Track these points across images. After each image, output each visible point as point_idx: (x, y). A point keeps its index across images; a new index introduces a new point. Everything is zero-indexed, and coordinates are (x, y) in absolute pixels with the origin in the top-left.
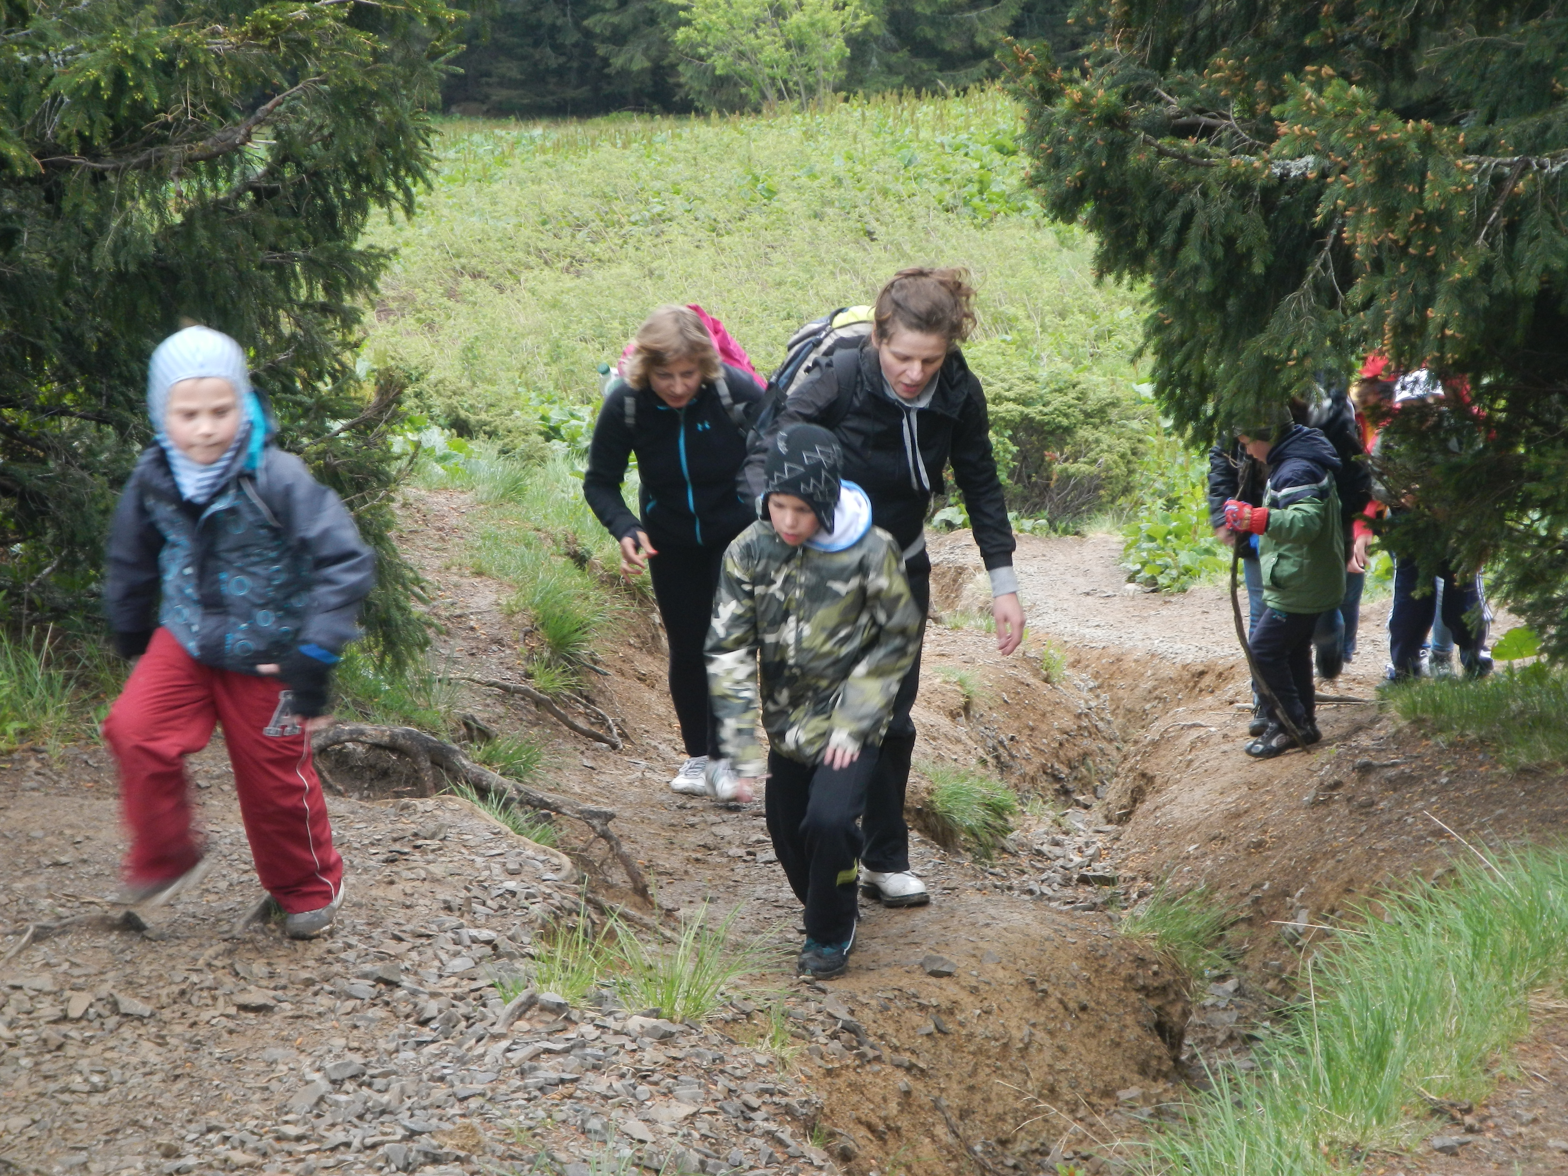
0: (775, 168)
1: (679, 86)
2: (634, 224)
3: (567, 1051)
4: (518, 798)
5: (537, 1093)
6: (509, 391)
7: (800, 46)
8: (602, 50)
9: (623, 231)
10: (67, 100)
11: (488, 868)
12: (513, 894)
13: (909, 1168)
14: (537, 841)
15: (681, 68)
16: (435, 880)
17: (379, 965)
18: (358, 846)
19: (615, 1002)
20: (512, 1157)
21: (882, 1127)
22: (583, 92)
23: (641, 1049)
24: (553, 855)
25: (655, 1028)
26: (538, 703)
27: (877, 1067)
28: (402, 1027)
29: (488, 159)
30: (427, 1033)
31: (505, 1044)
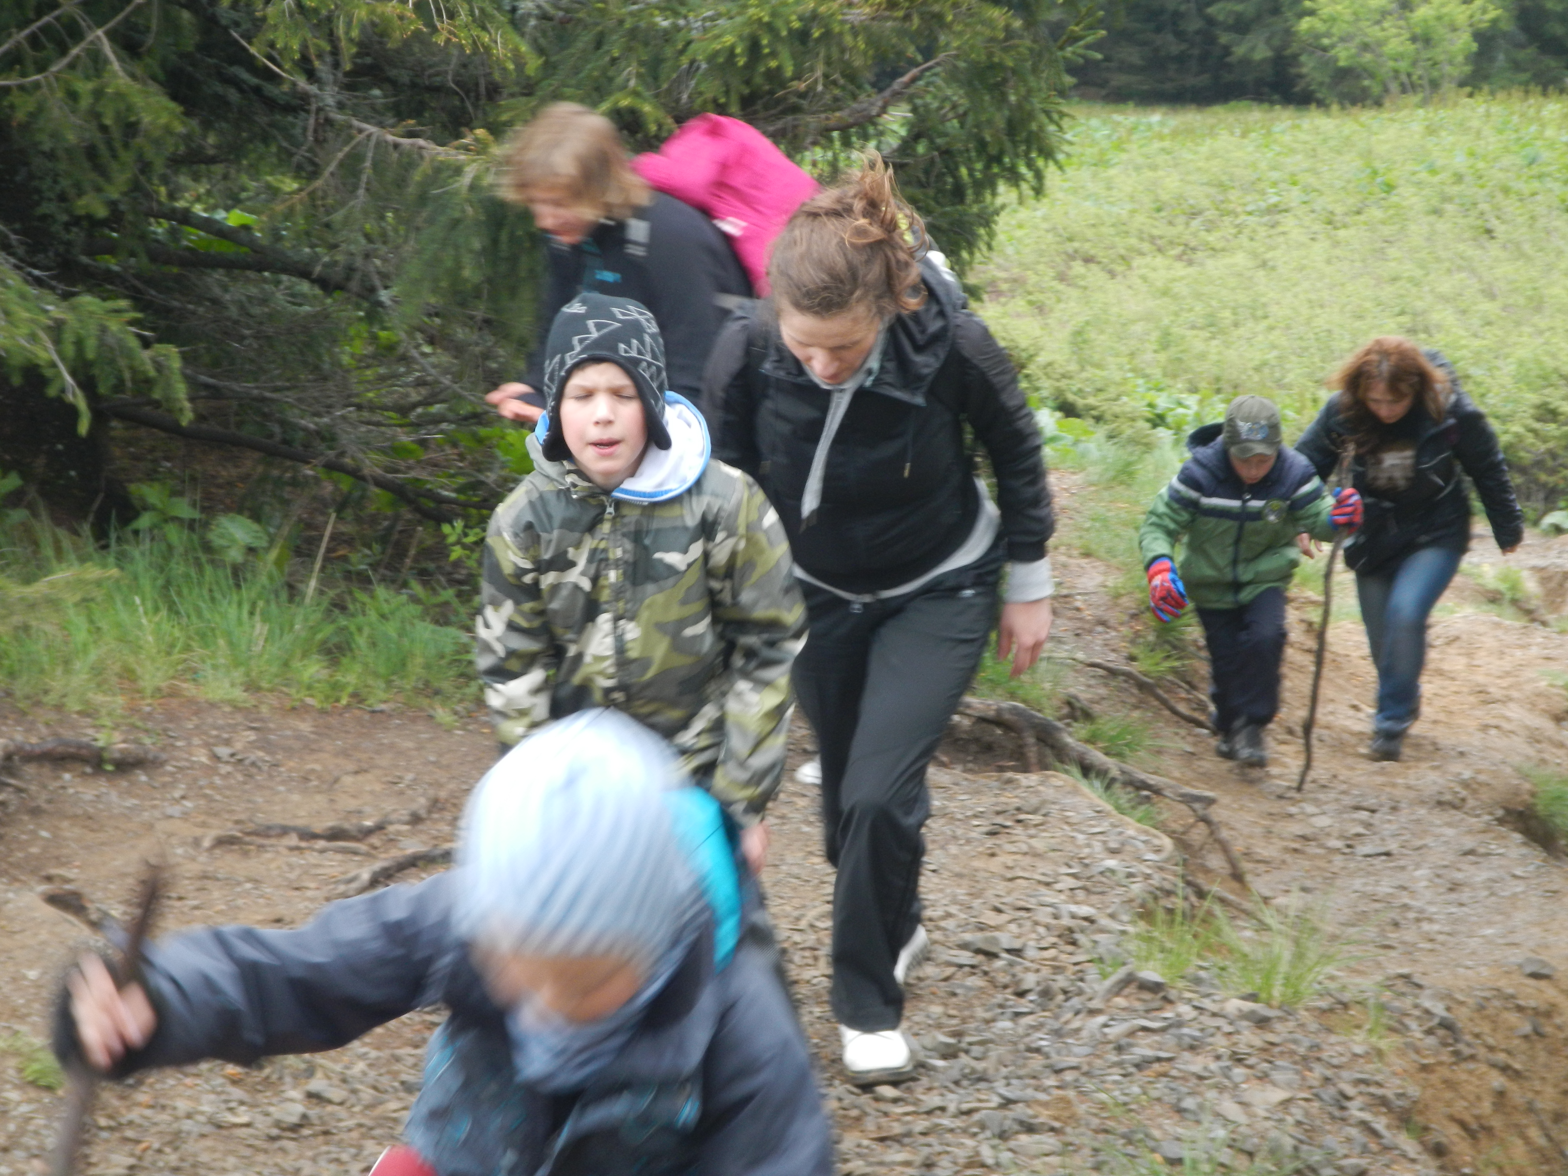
0: (1395, 162)
1: (1301, 76)
2: (1250, 213)
3: (1163, 1030)
4: (1120, 777)
5: (1132, 1070)
6: (1117, 376)
7: (1424, 39)
8: (1224, 39)
9: (1238, 221)
10: (704, 66)
11: (1089, 846)
12: (1112, 871)
13: (1500, 1169)
14: (1139, 821)
15: (1303, 58)
16: (1037, 855)
17: (979, 935)
18: (960, 816)
19: (1213, 986)
20: (1106, 1131)
21: (1474, 1126)
22: (1203, 80)
23: (1238, 1032)
24: (1155, 836)
25: (1253, 1012)
26: (1142, 686)
27: (1472, 1066)
28: (999, 998)
29: (1105, 144)
30: (1024, 1005)
31: (1101, 1019)
